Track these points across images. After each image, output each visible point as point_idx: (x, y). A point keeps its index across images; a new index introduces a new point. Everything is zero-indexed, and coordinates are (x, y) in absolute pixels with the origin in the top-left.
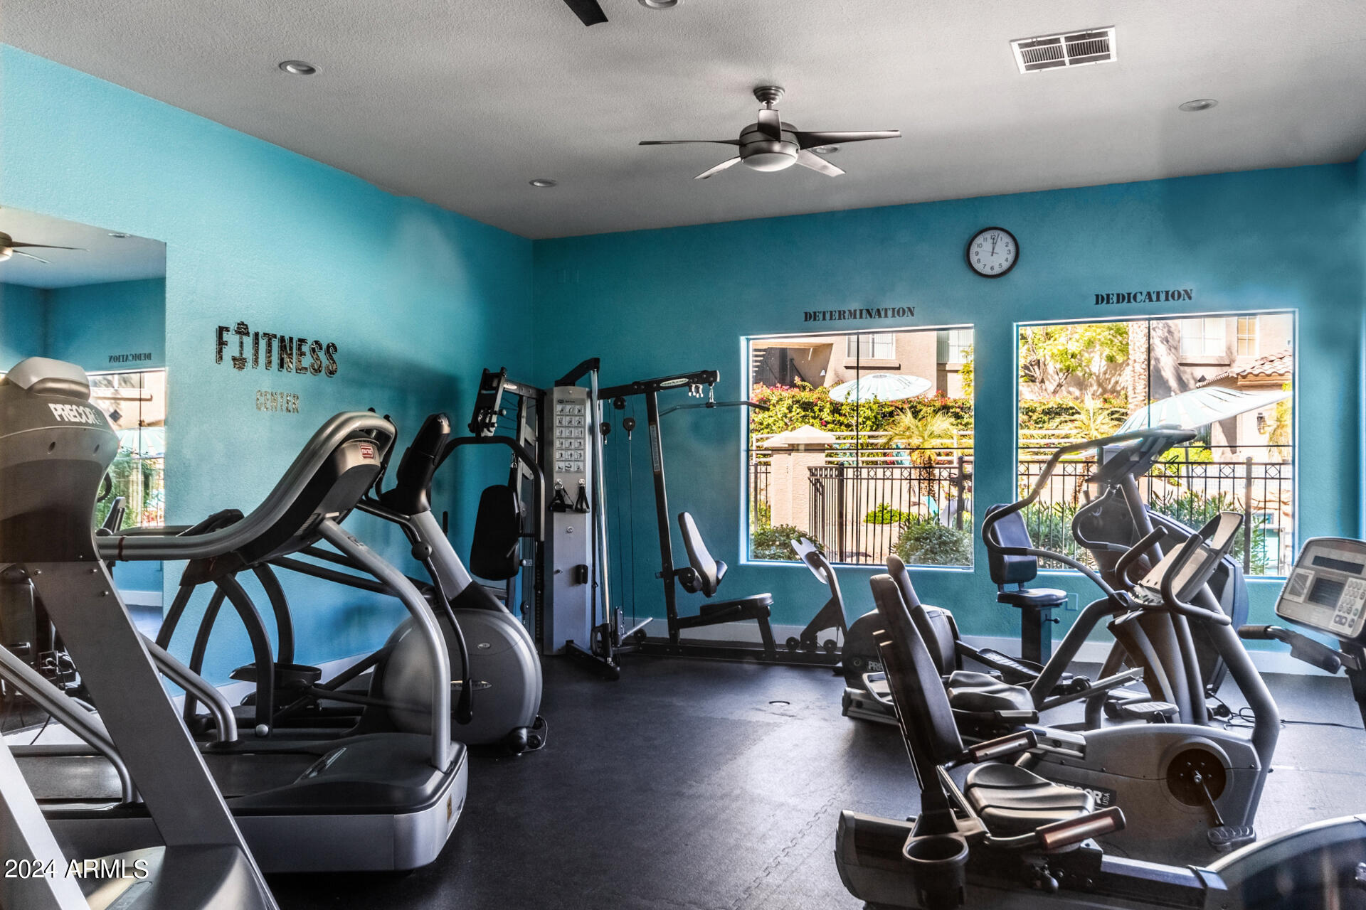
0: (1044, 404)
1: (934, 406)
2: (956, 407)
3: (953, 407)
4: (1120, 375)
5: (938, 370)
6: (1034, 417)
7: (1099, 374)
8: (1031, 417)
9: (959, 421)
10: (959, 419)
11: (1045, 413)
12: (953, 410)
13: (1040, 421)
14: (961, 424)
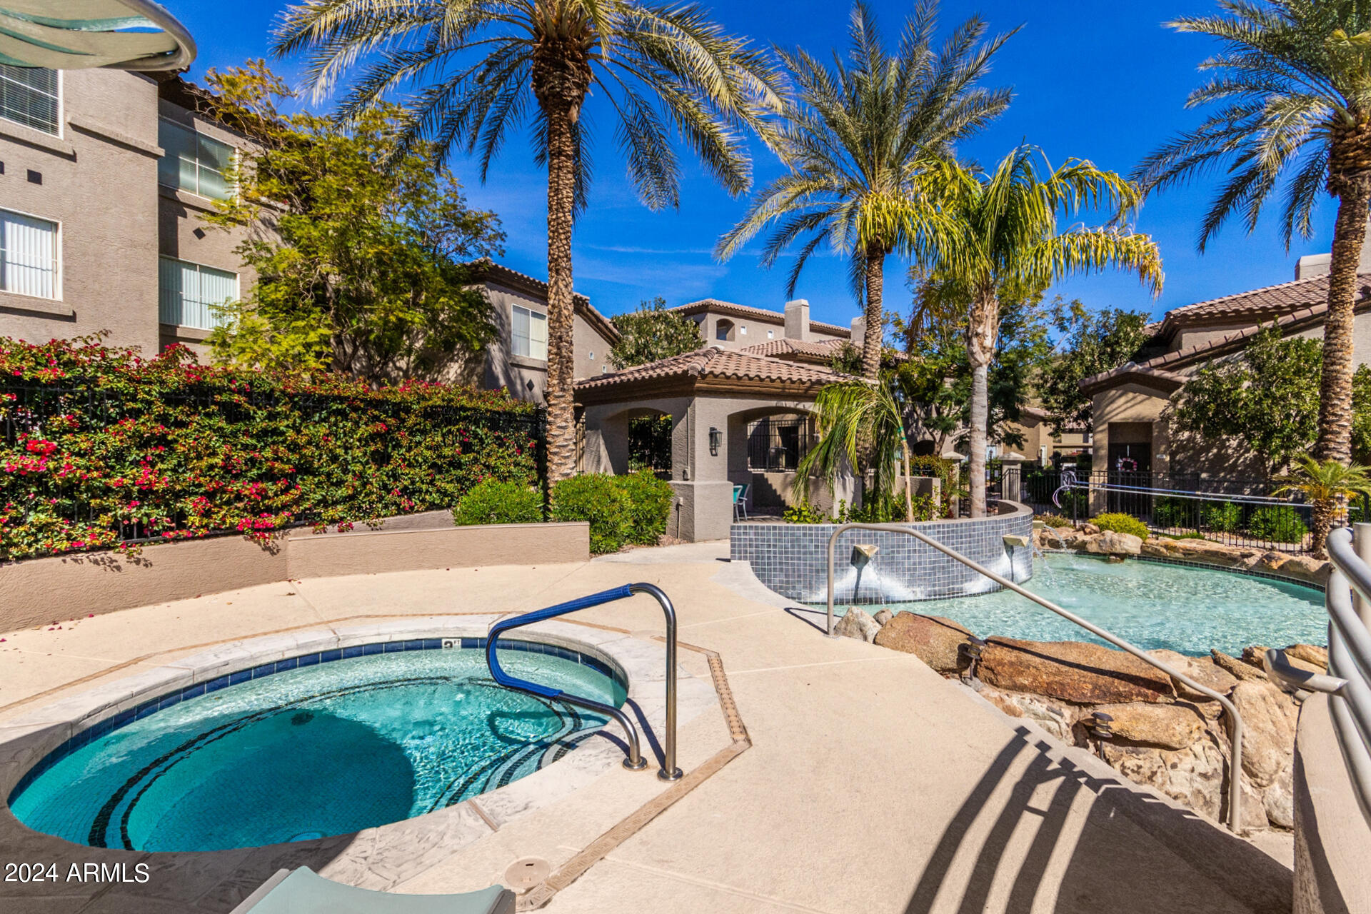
0: (424, 398)
1: (162, 383)
2: (233, 392)
3: (221, 390)
4: (439, 372)
5: (161, 335)
6: (410, 422)
7: (408, 368)
8: (403, 421)
9: (240, 425)
10: (237, 420)
11: (429, 414)
12: (225, 398)
13: (417, 430)
14: (246, 433)
